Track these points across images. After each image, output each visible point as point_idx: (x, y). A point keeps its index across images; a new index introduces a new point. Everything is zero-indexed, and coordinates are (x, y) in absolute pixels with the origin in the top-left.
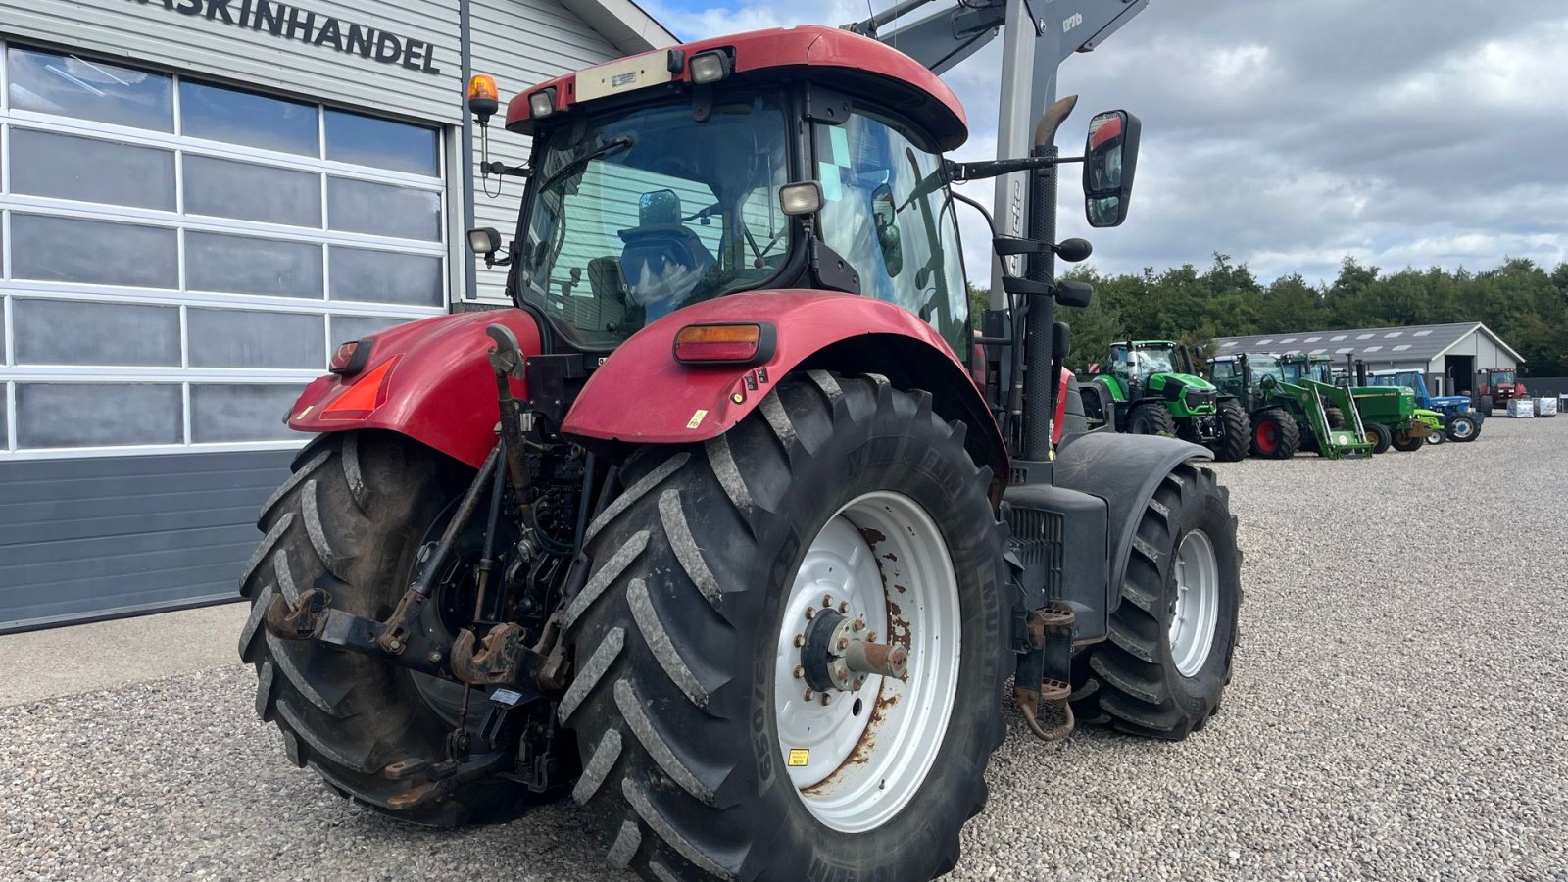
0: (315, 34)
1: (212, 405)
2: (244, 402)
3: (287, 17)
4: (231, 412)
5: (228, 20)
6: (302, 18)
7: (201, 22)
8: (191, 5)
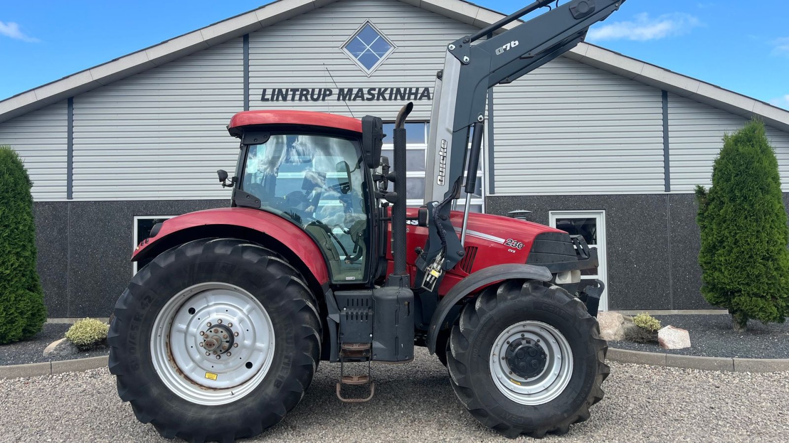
0: (419, 96)
3: (407, 92)
5: (384, 99)
6: (414, 91)
7: (374, 102)
8: (370, 97)
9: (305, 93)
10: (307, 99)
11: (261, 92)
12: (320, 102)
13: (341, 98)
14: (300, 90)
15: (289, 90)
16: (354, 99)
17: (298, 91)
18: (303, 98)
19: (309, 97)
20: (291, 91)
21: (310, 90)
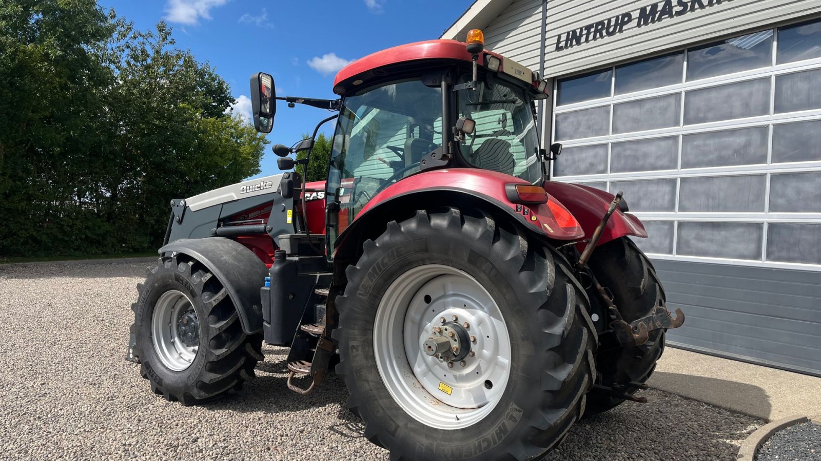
1: (689, 234)
2: (707, 233)
4: (699, 238)
5: (703, 6)
7: (689, 15)
8: (682, 8)
9: (600, 27)
10: (602, 36)
11: (555, 40)
12: (618, 36)
13: (642, 23)
14: (595, 25)
15: (584, 28)
16: (660, 19)
17: (593, 27)
18: (598, 35)
19: (604, 32)
20: (585, 30)
21: (606, 22)
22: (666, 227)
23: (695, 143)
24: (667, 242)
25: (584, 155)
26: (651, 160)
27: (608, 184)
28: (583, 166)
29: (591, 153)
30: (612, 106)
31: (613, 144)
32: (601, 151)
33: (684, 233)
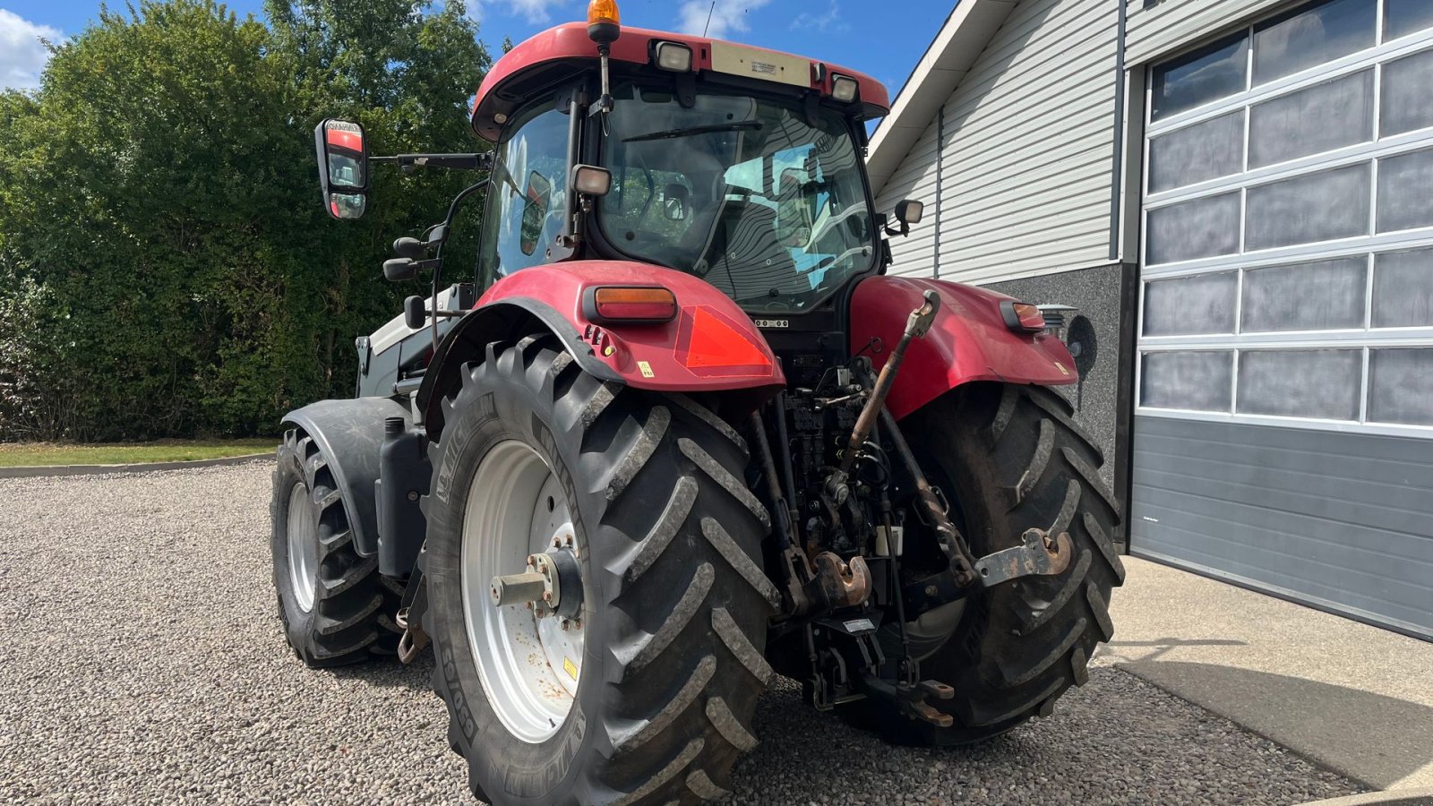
22: (1348, 361)
23: (1402, 175)
24: (1349, 393)
25: (1197, 218)
26: (1320, 218)
27: (1241, 274)
28: (1196, 240)
29: (1210, 211)
30: (1248, 109)
31: (1248, 189)
32: (1227, 206)
33: (1382, 372)
